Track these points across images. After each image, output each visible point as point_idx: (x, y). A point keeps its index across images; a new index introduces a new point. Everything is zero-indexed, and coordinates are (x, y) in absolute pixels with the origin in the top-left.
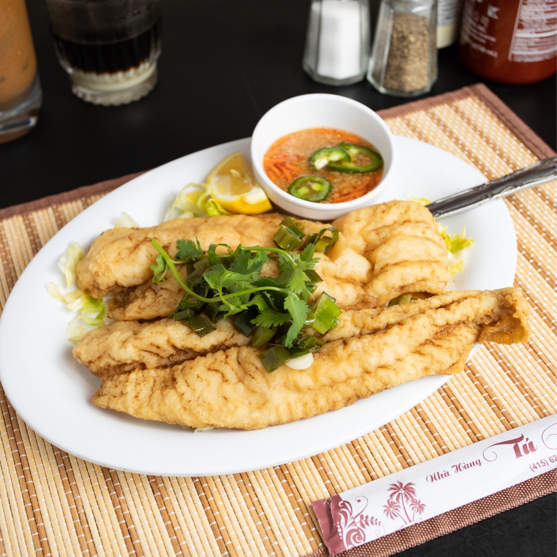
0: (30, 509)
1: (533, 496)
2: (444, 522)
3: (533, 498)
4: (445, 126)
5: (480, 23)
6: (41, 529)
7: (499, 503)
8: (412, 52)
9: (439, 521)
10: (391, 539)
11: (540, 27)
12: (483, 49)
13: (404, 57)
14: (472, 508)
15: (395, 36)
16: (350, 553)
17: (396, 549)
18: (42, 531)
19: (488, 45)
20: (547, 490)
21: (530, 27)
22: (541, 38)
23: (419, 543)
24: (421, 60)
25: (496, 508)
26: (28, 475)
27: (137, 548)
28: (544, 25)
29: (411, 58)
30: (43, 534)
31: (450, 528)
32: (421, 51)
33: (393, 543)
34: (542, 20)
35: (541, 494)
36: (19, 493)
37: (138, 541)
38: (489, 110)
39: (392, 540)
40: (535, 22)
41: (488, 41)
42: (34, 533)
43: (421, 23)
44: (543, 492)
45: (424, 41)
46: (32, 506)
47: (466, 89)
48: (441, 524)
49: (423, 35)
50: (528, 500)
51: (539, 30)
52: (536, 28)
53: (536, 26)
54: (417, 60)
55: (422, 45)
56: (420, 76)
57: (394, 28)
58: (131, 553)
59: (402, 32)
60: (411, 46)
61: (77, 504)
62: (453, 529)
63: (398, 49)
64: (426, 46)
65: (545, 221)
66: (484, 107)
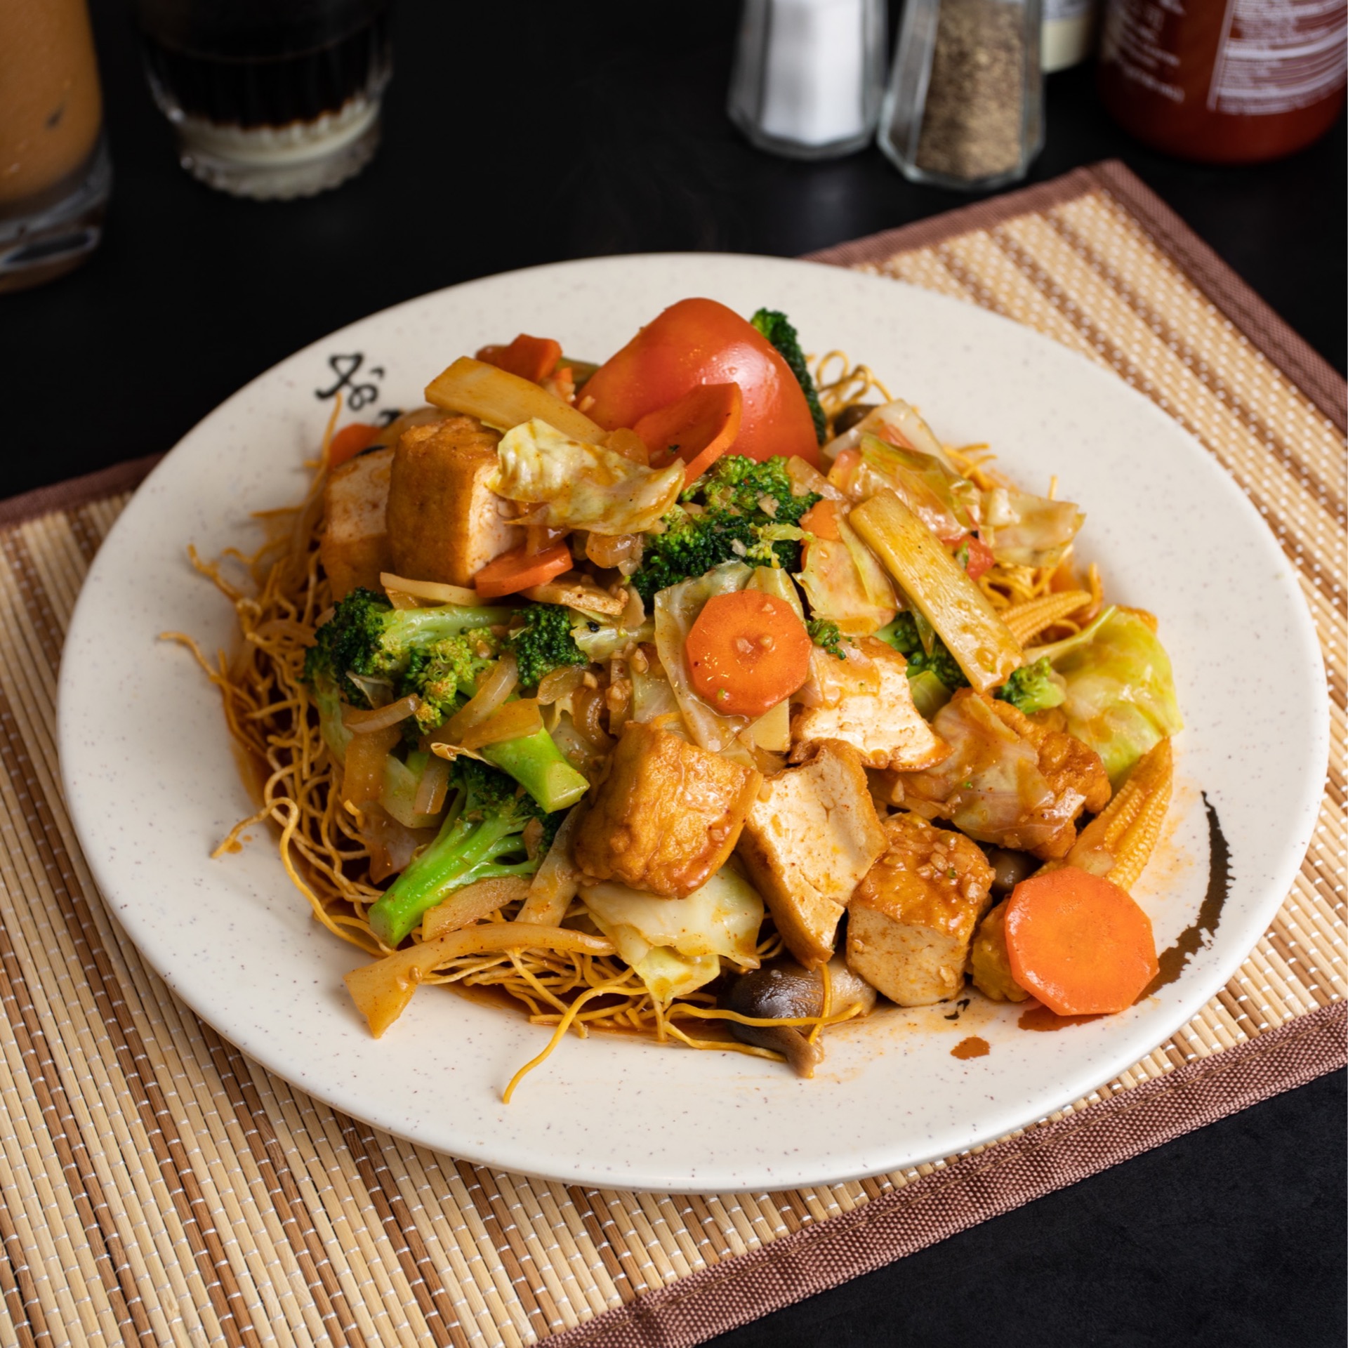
0: (170, 1172)
1: (1247, 1098)
2: (1064, 1161)
3: (1248, 1103)
4: (1034, 268)
5: (1143, 21)
6: (200, 1210)
7: (1177, 1116)
8: (983, 89)
9: (1052, 1160)
10: (953, 1200)
11: (1282, 36)
12: (1149, 81)
13: (964, 99)
14: (1121, 1129)
15: (943, 50)
16: (868, 1234)
17: (963, 1221)
18: (204, 1214)
19: (1162, 72)
20: (1278, 1085)
21: (1258, 35)
22: (1284, 60)
23: (1011, 1206)
24: (1003, 106)
25: (1170, 1128)
26: (158, 1099)
27: (414, 1241)
28: (1289, 29)
29: (979, 101)
30: (206, 1220)
31: (1076, 1172)
32: (1004, 86)
33: (956, 1209)
34: (1285, 20)
35: (1263, 1094)
36: (143, 1138)
37: (413, 1228)
38: (1134, 224)
39: (956, 1202)
40: (1268, 24)
41: (1162, 64)
42: (187, 1219)
43: (1004, 19)
44: (1268, 1090)
45: (1011, 62)
46: (174, 1163)
47: (1082, 174)
48: (1055, 1165)
49: (1008, 48)
50: (1238, 1107)
51: (1279, 41)
52: (1270, 38)
53: (1273, 32)
54: (993, 105)
55: (1006, 73)
56: (1004, 143)
57: (942, 31)
58: (401, 1251)
59: (959, 41)
60: (981, 75)
61: (273, 1155)
62: (1082, 1174)
63: (950, 81)
64: (1016, 74)
65: (1267, 491)
66: (1122, 217)
